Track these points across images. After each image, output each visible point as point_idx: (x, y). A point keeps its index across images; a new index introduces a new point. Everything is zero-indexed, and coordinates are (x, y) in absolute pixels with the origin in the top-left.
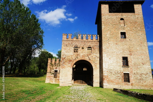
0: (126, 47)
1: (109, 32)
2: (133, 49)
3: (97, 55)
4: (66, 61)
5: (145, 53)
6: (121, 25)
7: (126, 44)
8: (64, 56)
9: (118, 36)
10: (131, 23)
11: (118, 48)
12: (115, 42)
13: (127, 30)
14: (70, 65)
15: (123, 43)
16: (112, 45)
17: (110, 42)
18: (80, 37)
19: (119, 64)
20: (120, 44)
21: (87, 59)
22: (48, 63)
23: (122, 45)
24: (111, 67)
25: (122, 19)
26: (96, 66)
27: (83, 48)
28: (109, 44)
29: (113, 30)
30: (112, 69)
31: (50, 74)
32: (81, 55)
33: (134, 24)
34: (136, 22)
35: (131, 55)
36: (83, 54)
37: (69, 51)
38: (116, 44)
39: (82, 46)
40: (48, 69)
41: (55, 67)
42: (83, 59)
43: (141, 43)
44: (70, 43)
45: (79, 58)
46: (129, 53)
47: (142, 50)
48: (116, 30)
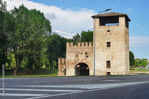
0: (109, 53)
1: (98, 42)
2: (114, 55)
3: (92, 59)
4: (70, 64)
5: (122, 57)
6: (108, 36)
7: (110, 52)
8: (69, 61)
9: (104, 45)
10: (115, 34)
11: (104, 54)
12: (102, 50)
13: (111, 40)
14: (73, 66)
15: (108, 50)
16: (100, 52)
17: (98, 50)
18: (79, 45)
19: (104, 66)
20: (106, 51)
21: (85, 62)
22: (59, 63)
23: (107, 52)
24: (99, 68)
25: (109, 31)
26: (91, 67)
27: (82, 54)
28: (98, 51)
29: (101, 41)
30: (99, 69)
31: (61, 72)
32: (81, 59)
33: (117, 35)
34: (119, 33)
35: (113, 59)
36: (82, 59)
37: (71, 56)
38: (103, 51)
39: (81, 52)
40: (59, 68)
41: (65, 66)
42: (82, 62)
43: (121, 50)
44: (72, 50)
45: (79, 61)
46: (111, 58)
47: (121, 55)
48: (104, 40)
